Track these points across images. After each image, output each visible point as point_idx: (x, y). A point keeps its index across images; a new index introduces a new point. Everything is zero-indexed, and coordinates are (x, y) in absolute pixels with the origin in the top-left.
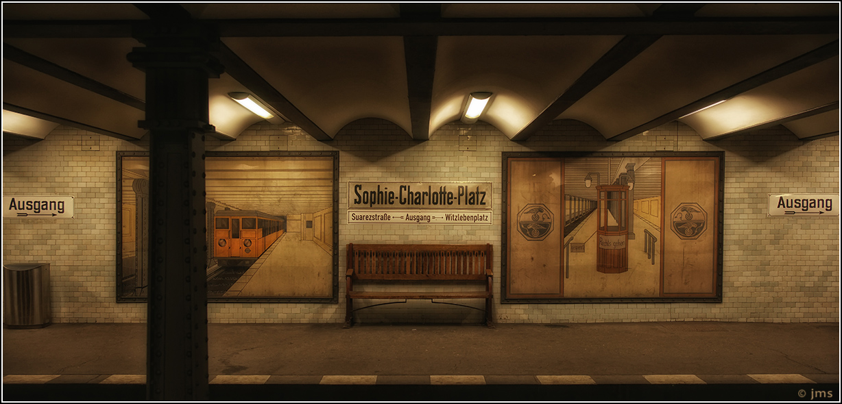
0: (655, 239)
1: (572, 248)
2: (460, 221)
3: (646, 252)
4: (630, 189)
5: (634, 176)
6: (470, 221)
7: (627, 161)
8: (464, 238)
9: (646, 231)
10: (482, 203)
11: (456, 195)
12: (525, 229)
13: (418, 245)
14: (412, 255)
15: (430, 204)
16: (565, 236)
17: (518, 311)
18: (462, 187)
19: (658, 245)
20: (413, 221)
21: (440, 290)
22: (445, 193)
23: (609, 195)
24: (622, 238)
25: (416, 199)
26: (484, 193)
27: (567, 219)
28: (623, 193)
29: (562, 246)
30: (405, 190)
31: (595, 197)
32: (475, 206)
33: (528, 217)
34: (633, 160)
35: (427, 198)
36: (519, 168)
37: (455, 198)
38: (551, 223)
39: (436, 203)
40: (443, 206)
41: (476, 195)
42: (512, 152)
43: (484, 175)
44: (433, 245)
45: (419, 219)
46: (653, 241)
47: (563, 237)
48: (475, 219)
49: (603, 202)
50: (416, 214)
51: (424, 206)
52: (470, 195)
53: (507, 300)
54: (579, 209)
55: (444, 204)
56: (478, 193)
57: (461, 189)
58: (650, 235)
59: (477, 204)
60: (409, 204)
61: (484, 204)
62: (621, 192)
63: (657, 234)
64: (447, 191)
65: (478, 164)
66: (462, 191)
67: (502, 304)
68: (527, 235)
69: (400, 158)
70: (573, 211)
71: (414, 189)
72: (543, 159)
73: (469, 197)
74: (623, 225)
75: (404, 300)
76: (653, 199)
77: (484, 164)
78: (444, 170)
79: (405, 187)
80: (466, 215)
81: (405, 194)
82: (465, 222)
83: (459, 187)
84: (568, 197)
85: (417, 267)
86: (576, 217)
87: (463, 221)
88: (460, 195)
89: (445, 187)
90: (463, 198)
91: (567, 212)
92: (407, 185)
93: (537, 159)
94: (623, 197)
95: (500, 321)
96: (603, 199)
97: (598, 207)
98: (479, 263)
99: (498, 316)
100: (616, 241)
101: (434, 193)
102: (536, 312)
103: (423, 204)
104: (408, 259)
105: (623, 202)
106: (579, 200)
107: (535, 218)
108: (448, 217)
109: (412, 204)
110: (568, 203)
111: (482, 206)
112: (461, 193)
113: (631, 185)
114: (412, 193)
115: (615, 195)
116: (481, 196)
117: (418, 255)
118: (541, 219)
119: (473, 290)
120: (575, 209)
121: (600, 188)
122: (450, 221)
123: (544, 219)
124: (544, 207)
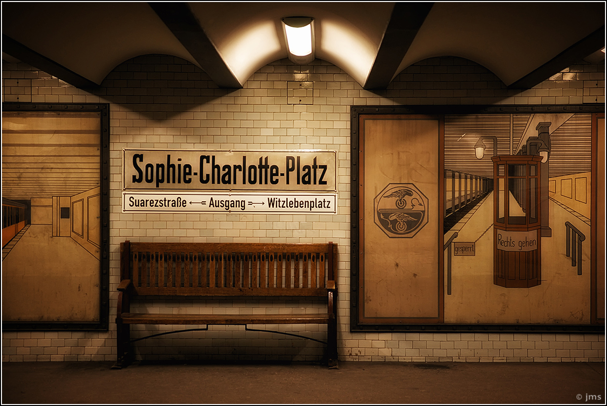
0: (582, 237)
1: (457, 249)
2: (289, 209)
3: (568, 255)
4: (544, 161)
5: (549, 141)
6: (304, 209)
7: (538, 119)
8: (296, 234)
9: (568, 225)
10: (322, 182)
11: (282, 169)
12: (385, 220)
13: (227, 244)
14: (218, 259)
15: (244, 183)
16: (445, 232)
17: (377, 344)
18: (293, 159)
19: (586, 246)
20: (220, 209)
21: (259, 311)
22: (266, 167)
23: (512, 170)
24: (532, 235)
25: (224, 176)
26: (324, 167)
27: (449, 205)
28: (533, 168)
29: (442, 246)
30: (208, 162)
31: (490, 174)
32: (312, 186)
33: (389, 204)
34: (548, 118)
35: (240, 174)
36: (375, 130)
37: (282, 175)
38: (424, 212)
39: (254, 182)
40: (263, 186)
41: (312, 170)
42: (367, 106)
43: (324, 140)
44: (250, 244)
45: (228, 205)
46: (579, 239)
47: (442, 232)
48: (311, 205)
49: (502, 182)
50: (225, 198)
51: (236, 187)
52: (304, 170)
53: (359, 326)
54: (466, 191)
55: (266, 183)
56: (315, 167)
57: (290, 161)
58: (575, 231)
59: (315, 183)
60: (213, 182)
61: (325, 183)
62: (530, 166)
63: (585, 228)
64: (270, 164)
65: (316, 124)
66: (292, 164)
67: (351, 332)
68: (389, 230)
69: (200, 114)
70: (457, 195)
71: (221, 161)
72: (413, 116)
73: (302, 173)
74: (533, 215)
75: (205, 326)
76: (577, 176)
77: (325, 125)
78: (264, 132)
79: (208, 158)
80: (299, 199)
81: (208, 168)
82: (296, 209)
83: (288, 158)
84: (449, 174)
85: (225, 276)
86: (463, 204)
87: (293, 209)
88: (288, 170)
89: (266, 159)
90: (293, 175)
91: (449, 196)
92: (211, 155)
93: (403, 116)
94: (533, 173)
95: (349, 359)
96: (502, 177)
97: (495, 187)
98: (318, 271)
99: (346, 350)
100: (523, 240)
101: (251, 167)
102: (403, 345)
103: (235, 183)
104: (212, 265)
105: (533, 181)
106: (466, 178)
107: (401, 203)
108: (271, 203)
109: (219, 183)
110: (449, 181)
111: (322, 187)
112: (290, 167)
113: (544, 155)
114: (218, 167)
115: (522, 171)
116: (319, 172)
117: (228, 258)
118: (409, 206)
119: (309, 311)
120: (460, 191)
121: (497, 160)
122: (275, 209)
123: (413, 205)
124: (414, 188)
